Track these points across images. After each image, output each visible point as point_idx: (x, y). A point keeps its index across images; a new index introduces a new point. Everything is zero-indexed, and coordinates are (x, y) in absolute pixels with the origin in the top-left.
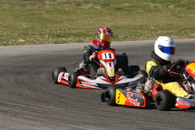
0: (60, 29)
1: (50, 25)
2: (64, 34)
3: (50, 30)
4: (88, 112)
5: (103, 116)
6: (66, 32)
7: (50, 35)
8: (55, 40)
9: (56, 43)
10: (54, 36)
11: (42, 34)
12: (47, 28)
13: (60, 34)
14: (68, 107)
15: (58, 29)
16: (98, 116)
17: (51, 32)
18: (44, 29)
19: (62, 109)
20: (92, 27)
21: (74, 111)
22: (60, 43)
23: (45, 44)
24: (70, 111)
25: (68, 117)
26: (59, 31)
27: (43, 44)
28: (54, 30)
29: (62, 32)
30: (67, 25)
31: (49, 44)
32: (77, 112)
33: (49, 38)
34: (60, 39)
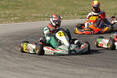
0: (84, 10)
1: (78, 8)
2: (87, 13)
3: (78, 11)
4: (100, 60)
5: (109, 62)
6: (88, 12)
7: (78, 13)
8: (81, 16)
9: (81, 19)
10: (81, 14)
11: (73, 13)
12: (76, 9)
13: (84, 13)
14: (88, 57)
15: (83, 10)
16: (106, 61)
17: (78, 12)
18: (75, 10)
19: (84, 58)
20: (103, 9)
21: (91, 59)
22: (84, 19)
23: (75, 19)
24: (89, 59)
25: (87, 63)
26: (83, 11)
27: (74, 19)
28: (80, 11)
29: (85, 12)
30: (88, 7)
31: (77, 19)
32: (93, 59)
33: (77, 16)
34: (84, 16)
